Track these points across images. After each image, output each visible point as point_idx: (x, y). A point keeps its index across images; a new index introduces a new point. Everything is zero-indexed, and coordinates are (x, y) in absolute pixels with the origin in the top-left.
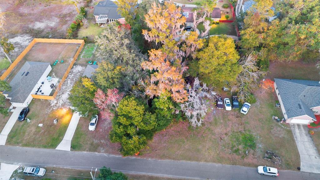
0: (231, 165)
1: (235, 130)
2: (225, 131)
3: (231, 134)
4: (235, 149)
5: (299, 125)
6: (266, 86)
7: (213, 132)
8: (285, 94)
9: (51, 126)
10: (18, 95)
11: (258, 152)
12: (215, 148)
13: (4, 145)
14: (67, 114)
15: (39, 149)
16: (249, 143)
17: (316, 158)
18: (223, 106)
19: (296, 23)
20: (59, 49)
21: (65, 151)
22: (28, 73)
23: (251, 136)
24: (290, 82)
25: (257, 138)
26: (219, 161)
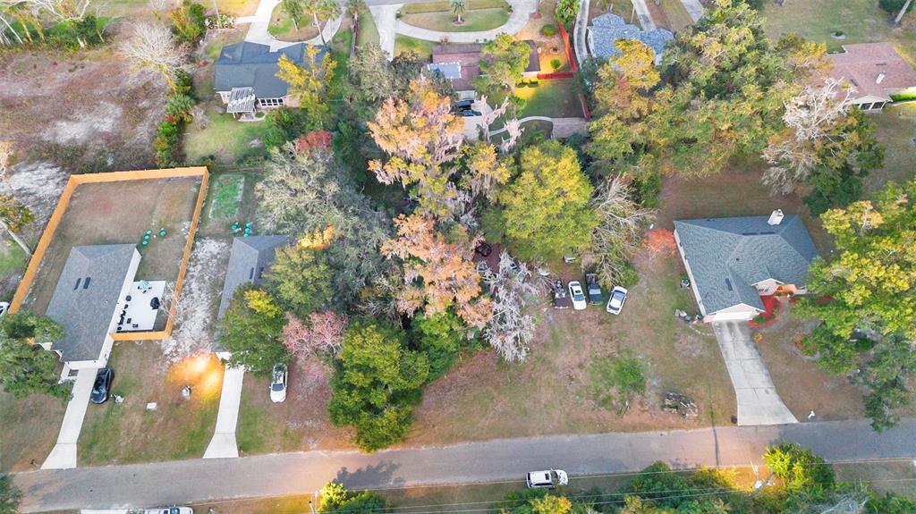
0: (598, 435)
1: (599, 354)
2: (578, 361)
3: (592, 365)
4: (601, 396)
5: (730, 325)
6: (656, 245)
7: (552, 365)
8: (698, 256)
9: (178, 405)
10: (81, 342)
11: (650, 396)
12: (560, 401)
13: (75, 466)
14: (208, 370)
15: (162, 464)
16: (631, 380)
17: (767, 392)
18: (567, 302)
19: (709, 96)
20: (145, 197)
21: (226, 458)
22: (88, 280)
23: (634, 363)
24: (707, 229)
25: (646, 365)
26: (572, 430)
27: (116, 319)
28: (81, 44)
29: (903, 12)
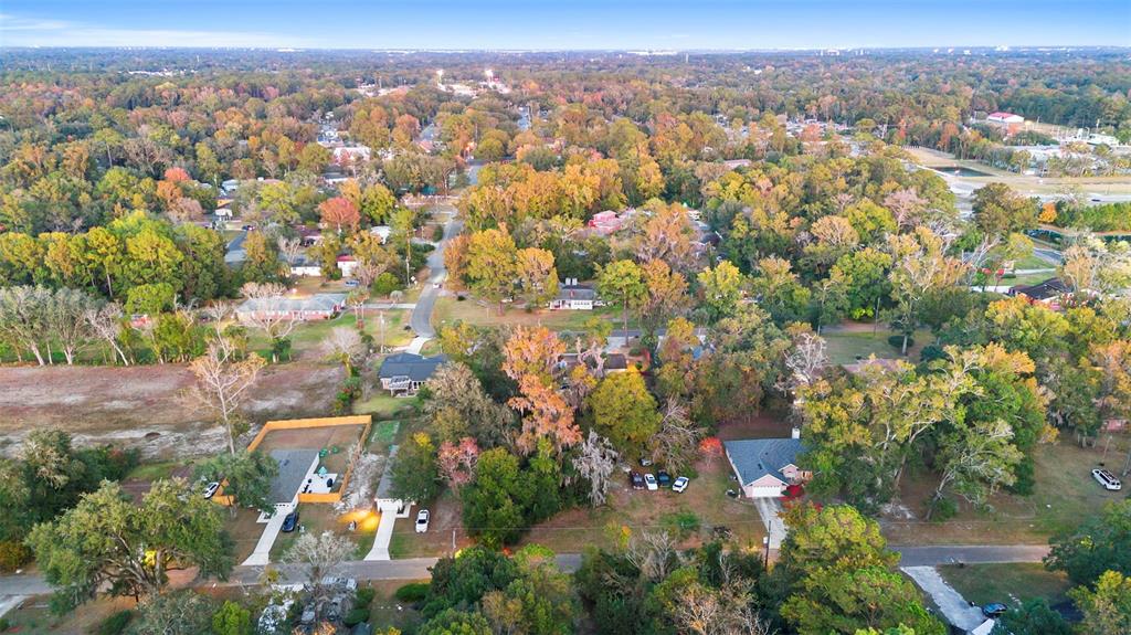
1: (666, 512)
2: (650, 515)
3: (660, 517)
5: (766, 499)
6: (708, 447)
8: (741, 460)
10: (281, 491)
11: (703, 533)
13: (267, 564)
14: (368, 517)
18: (643, 483)
19: (734, 350)
20: (322, 434)
22: (288, 461)
23: (692, 517)
25: (702, 518)
27: (302, 489)
28: (274, 360)
29: (905, 346)
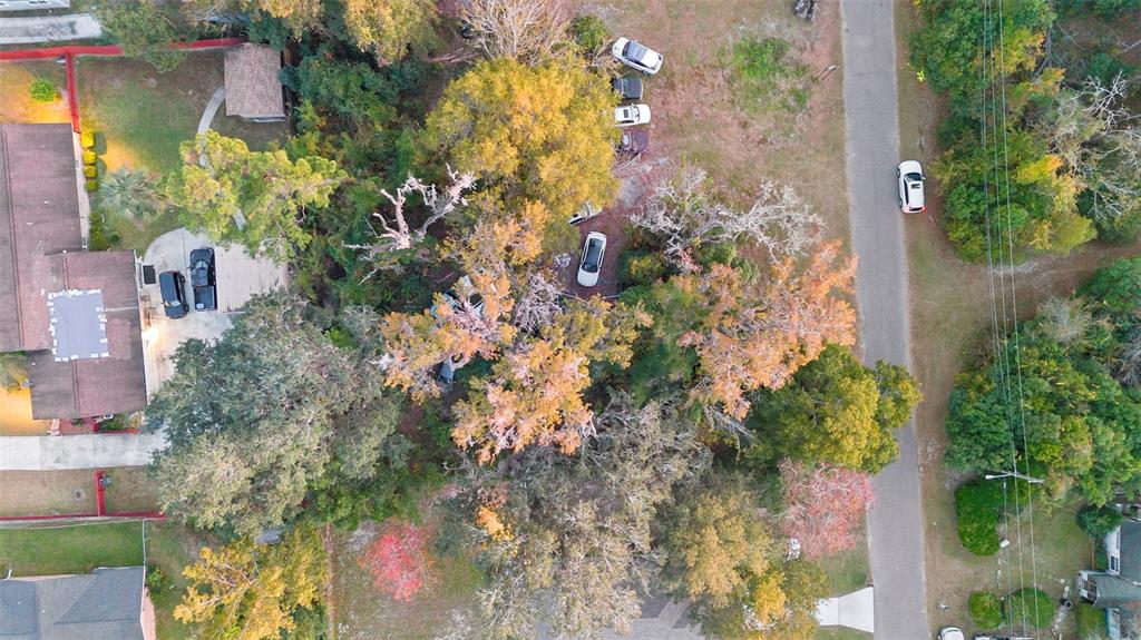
0: (846, 115)
1: (725, 97)
3: (742, 109)
4: (791, 102)
7: (743, 166)
11: (792, 36)
12: (797, 159)
18: (641, 132)
21: (874, 602)
25: (744, 31)
26: (838, 147)
